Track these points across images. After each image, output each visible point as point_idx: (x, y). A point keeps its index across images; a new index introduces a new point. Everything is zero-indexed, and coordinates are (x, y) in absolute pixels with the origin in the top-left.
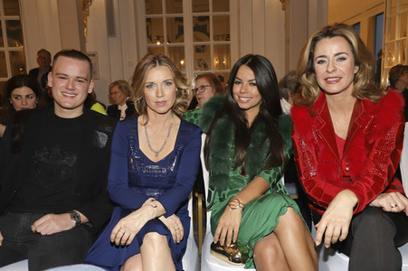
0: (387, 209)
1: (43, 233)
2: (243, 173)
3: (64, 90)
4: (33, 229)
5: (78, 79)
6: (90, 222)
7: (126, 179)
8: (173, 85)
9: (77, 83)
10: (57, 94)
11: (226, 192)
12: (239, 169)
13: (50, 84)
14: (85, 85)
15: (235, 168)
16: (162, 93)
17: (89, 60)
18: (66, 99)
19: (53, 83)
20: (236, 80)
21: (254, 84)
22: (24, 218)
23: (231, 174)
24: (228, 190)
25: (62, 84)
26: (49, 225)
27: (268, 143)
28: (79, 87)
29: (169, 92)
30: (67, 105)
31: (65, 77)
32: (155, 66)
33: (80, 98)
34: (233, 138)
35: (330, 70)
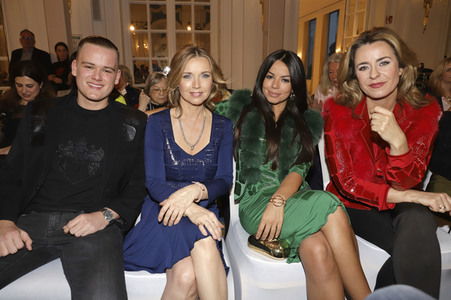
0: (435, 209)
1: (77, 235)
2: (274, 167)
3: (90, 80)
4: (66, 231)
5: (105, 69)
6: (121, 217)
7: (162, 175)
8: (210, 78)
9: (104, 73)
10: (82, 84)
11: (257, 186)
12: (270, 163)
13: (74, 73)
14: (112, 75)
15: (266, 162)
16: (199, 84)
17: (117, 49)
18: (92, 90)
19: (78, 72)
20: (269, 74)
21: (286, 81)
22: (53, 219)
23: (262, 168)
24: (259, 184)
25: (87, 74)
26: (83, 225)
27: (298, 137)
28: (106, 78)
29: (206, 84)
30: (93, 96)
31: (91, 66)
32: (194, 56)
33: (107, 90)
34: (264, 133)
35: (374, 76)
